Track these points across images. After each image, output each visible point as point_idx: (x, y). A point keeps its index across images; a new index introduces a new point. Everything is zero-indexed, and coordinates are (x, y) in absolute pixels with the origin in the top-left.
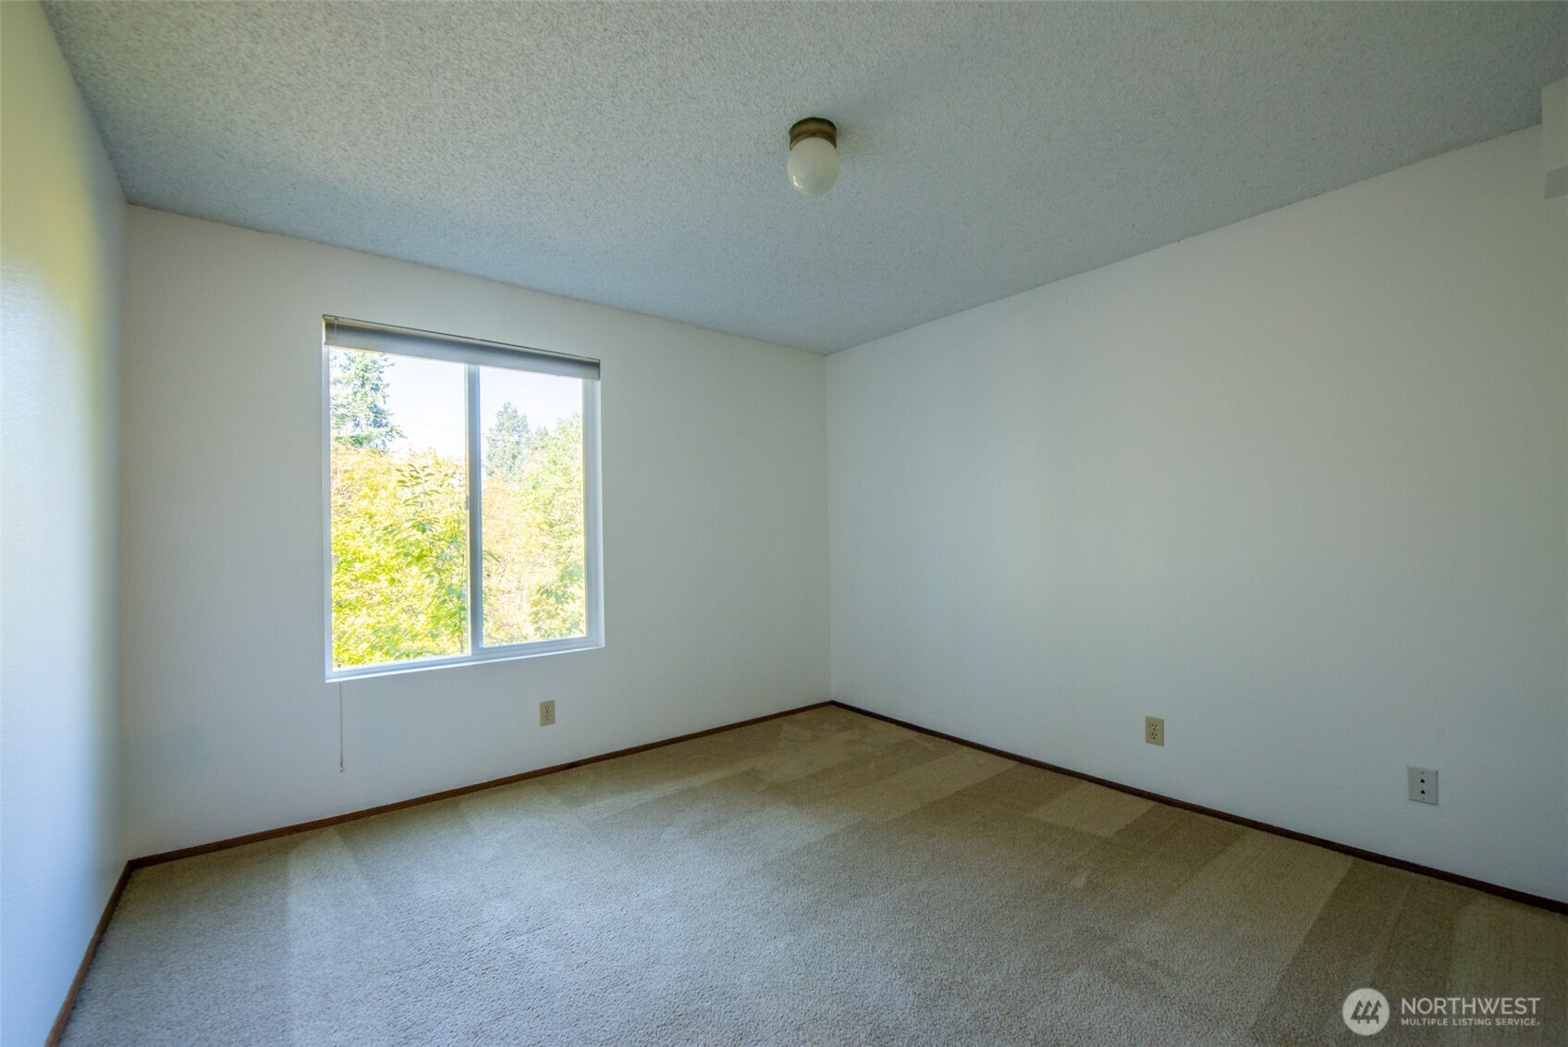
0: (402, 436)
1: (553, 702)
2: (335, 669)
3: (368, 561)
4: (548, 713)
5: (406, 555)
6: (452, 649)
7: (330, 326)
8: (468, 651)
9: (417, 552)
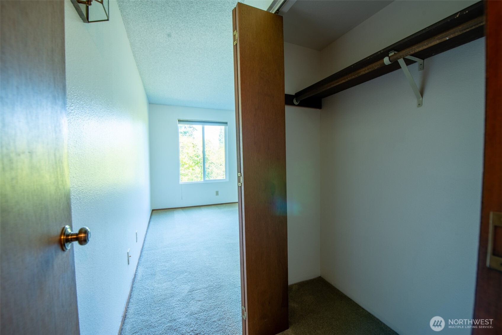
0: (196, 130)
1: (218, 191)
2: (181, 182)
3: (187, 165)
4: (217, 193)
5: (195, 163)
6: (200, 179)
7: (179, 121)
8: (203, 180)
9: (197, 162)
